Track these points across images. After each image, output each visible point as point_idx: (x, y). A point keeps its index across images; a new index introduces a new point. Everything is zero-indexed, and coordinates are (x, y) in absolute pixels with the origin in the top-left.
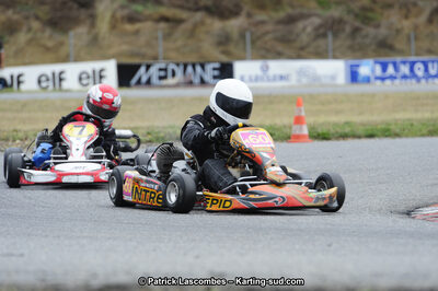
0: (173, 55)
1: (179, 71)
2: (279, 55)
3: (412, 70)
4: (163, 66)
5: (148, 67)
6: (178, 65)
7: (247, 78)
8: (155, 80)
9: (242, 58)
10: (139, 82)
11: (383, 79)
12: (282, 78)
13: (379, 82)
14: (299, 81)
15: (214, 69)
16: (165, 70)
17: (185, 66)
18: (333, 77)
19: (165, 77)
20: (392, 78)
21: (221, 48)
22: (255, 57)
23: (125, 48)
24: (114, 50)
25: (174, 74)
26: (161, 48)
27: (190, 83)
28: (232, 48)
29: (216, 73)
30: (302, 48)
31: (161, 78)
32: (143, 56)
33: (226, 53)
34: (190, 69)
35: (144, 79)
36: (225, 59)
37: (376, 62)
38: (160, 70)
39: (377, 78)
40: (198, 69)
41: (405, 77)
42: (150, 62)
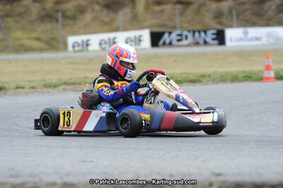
0: (186, 25)
1: (190, 36)
2: (254, 24)
4: (179, 32)
5: (170, 33)
6: (189, 31)
7: (234, 40)
8: (175, 42)
9: (231, 26)
10: (164, 44)
12: (257, 39)
14: (268, 41)
15: (213, 34)
16: (181, 35)
17: (194, 32)
19: (181, 40)
21: (217, 20)
22: (239, 26)
23: (155, 21)
24: (148, 23)
25: (187, 38)
26: (177, 21)
27: (197, 44)
28: (224, 20)
29: (214, 36)
30: (269, 20)
31: (179, 40)
32: (166, 26)
33: (220, 23)
34: (197, 34)
35: (168, 41)
36: (219, 27)
38: (178, 35)
40: (202, 34)
42: (170, 30)
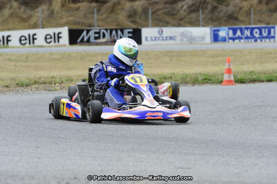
0: (101, 23)
1: (107, 35)
2: (167, 24)
3: (252, 33)
4: (98, 31)
5: (88, 31)
6: (107, 30)
7: (149, 39)
8: (92, 40)
9: (144, 27)
10: (82, 41)
11: (234, 39)
12: (171, 38)
13: (231, 41)
14: (181, 40)
15: (129, 33)
16: (99, 33)
17: (111, 31)
18: (203, 38)
19: (99, 38)
20: (240, 38)
21: (131, 19)
22: (152, 26)
23: (71, 18)
24: (64, 20)
25: (104, 36)
26: (95, 18)
28: (137, 19)
29: (130, 35)
30: (181, 19)
31: (96, 38)
32: (83, 24)
33: (132, 22)
34: (114, 32)
35: (85, 39)
36: (134, 27)
37: (229, 29)
38: (96, 33)
39: (230, 38)
40: (119, 32)
41: (247, 38)
42: (89, 28)
